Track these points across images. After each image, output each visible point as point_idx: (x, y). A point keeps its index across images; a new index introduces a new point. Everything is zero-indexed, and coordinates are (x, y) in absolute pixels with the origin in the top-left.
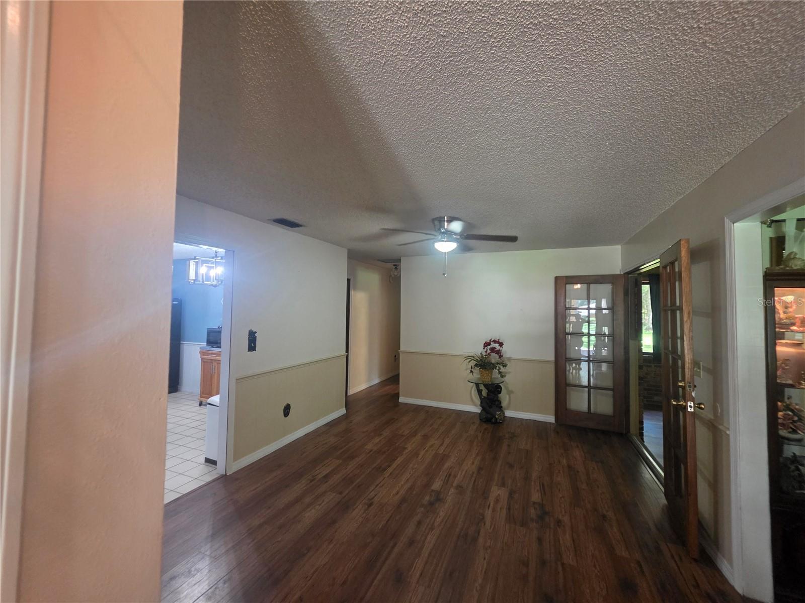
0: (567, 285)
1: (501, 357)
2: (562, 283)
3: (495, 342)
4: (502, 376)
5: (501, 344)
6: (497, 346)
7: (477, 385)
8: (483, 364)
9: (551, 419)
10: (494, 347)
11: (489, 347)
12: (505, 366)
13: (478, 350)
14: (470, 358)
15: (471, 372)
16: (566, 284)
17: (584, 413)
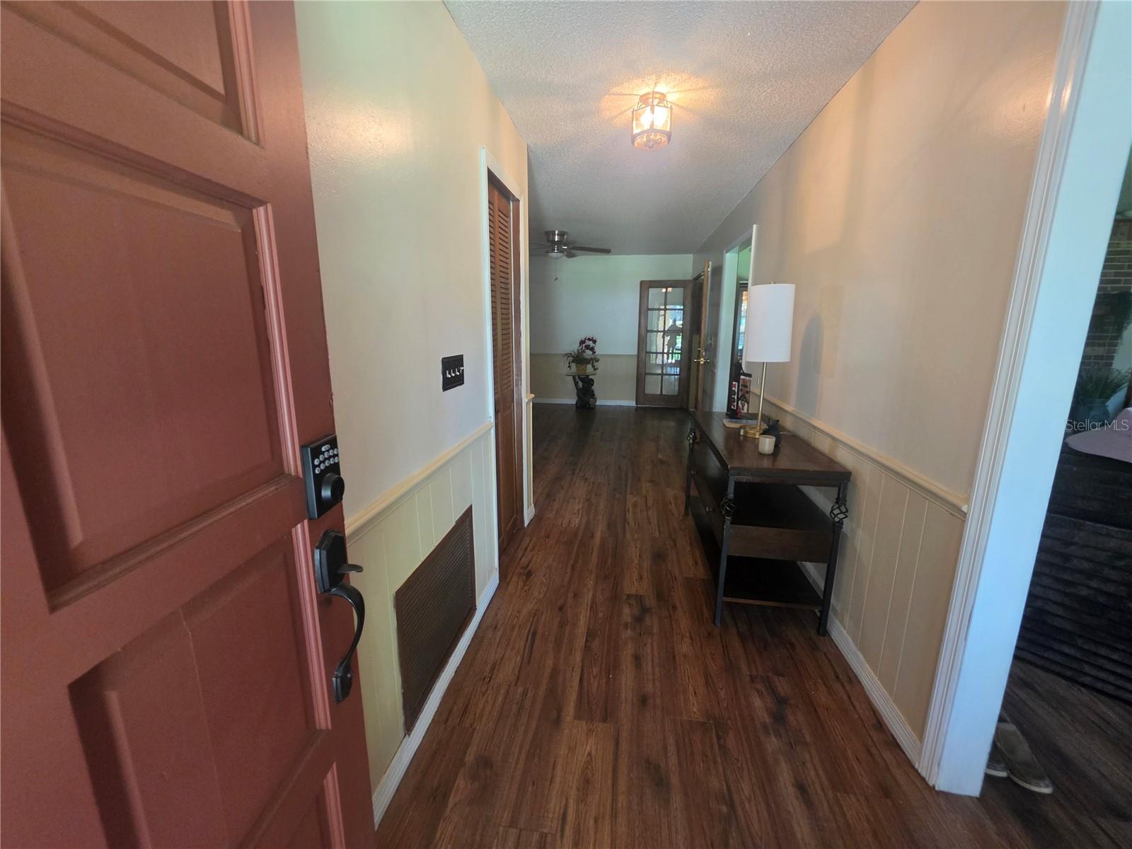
0: (650, 289)
1: (594, 353)
2: (646, 286)
3: (589, 339)
4: (595, 369)
5: (595, 342)
6: (591, 343)
7: (574, 378)
8: (579, 359)
9: (633, 403)
10: (588, 344)
11: (584, 345)
12: (597, 361)
13: (574, 347)
14: (568, 355)
15: (569, 367)
16: (650, 287)
17: (658, 395)
